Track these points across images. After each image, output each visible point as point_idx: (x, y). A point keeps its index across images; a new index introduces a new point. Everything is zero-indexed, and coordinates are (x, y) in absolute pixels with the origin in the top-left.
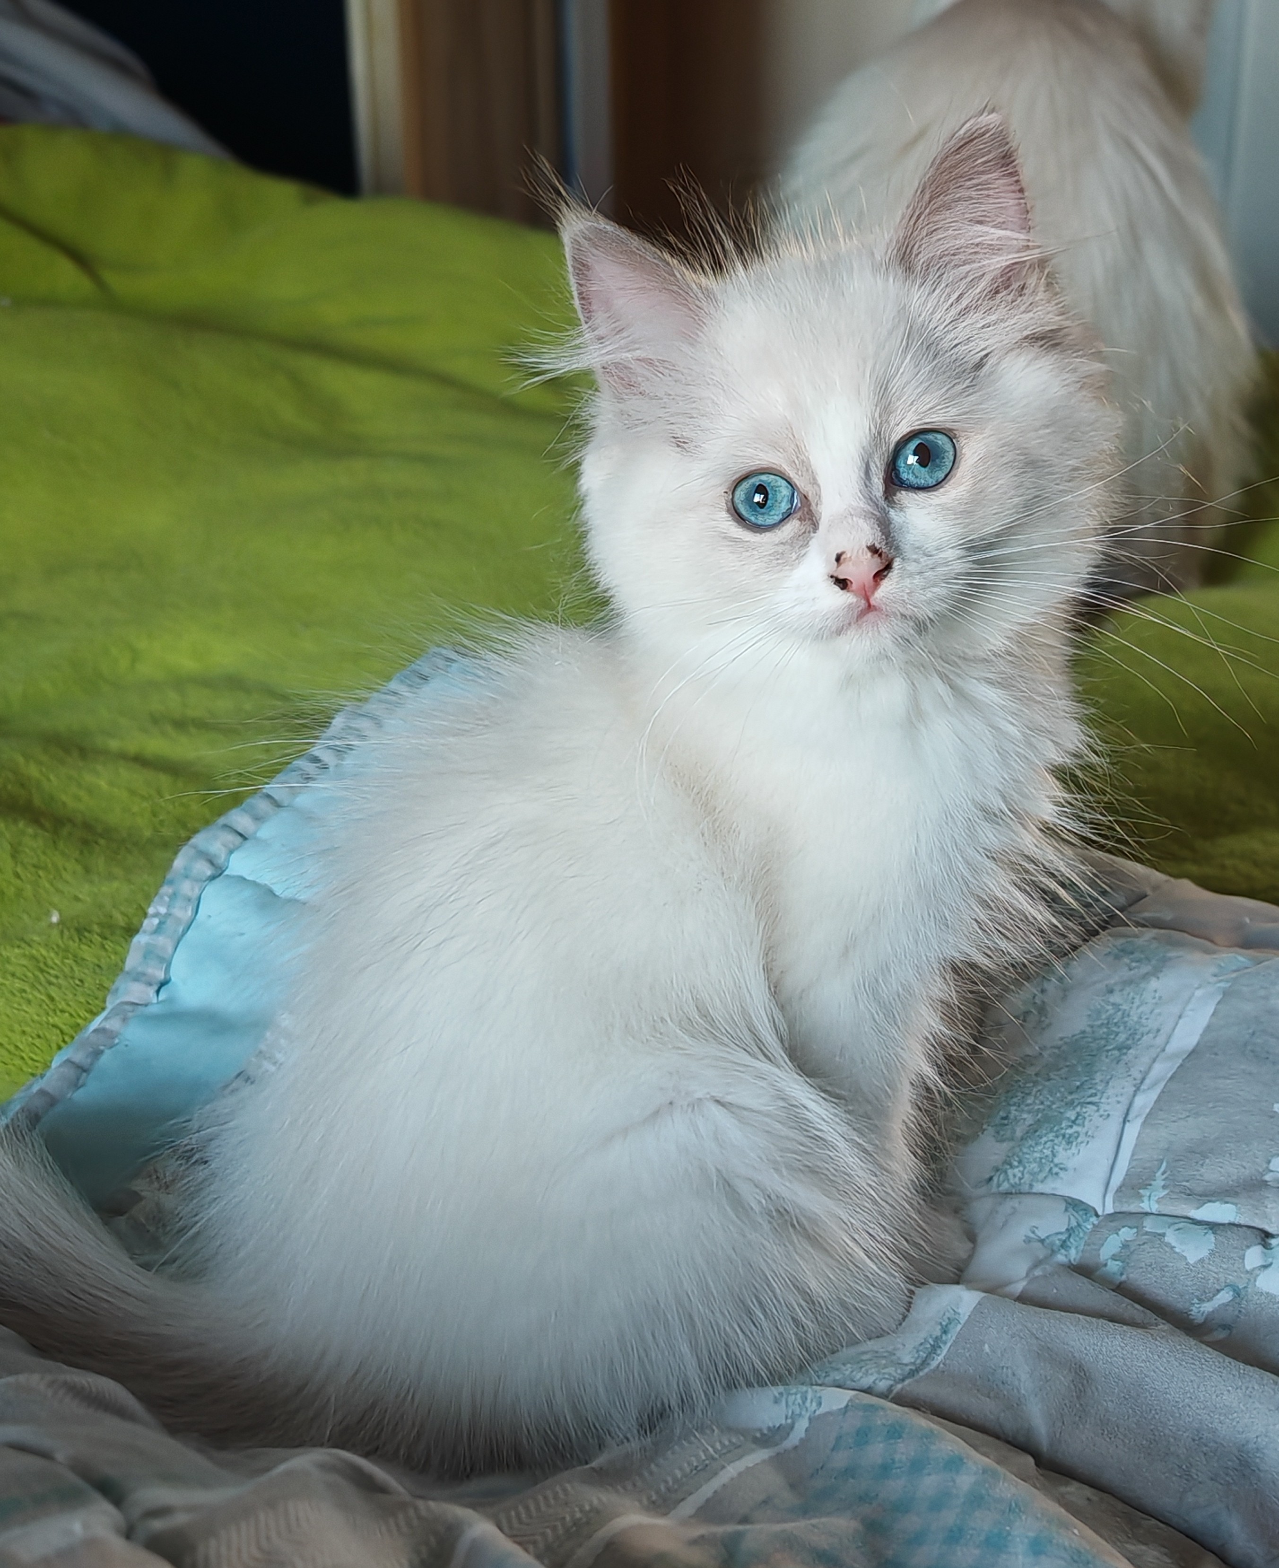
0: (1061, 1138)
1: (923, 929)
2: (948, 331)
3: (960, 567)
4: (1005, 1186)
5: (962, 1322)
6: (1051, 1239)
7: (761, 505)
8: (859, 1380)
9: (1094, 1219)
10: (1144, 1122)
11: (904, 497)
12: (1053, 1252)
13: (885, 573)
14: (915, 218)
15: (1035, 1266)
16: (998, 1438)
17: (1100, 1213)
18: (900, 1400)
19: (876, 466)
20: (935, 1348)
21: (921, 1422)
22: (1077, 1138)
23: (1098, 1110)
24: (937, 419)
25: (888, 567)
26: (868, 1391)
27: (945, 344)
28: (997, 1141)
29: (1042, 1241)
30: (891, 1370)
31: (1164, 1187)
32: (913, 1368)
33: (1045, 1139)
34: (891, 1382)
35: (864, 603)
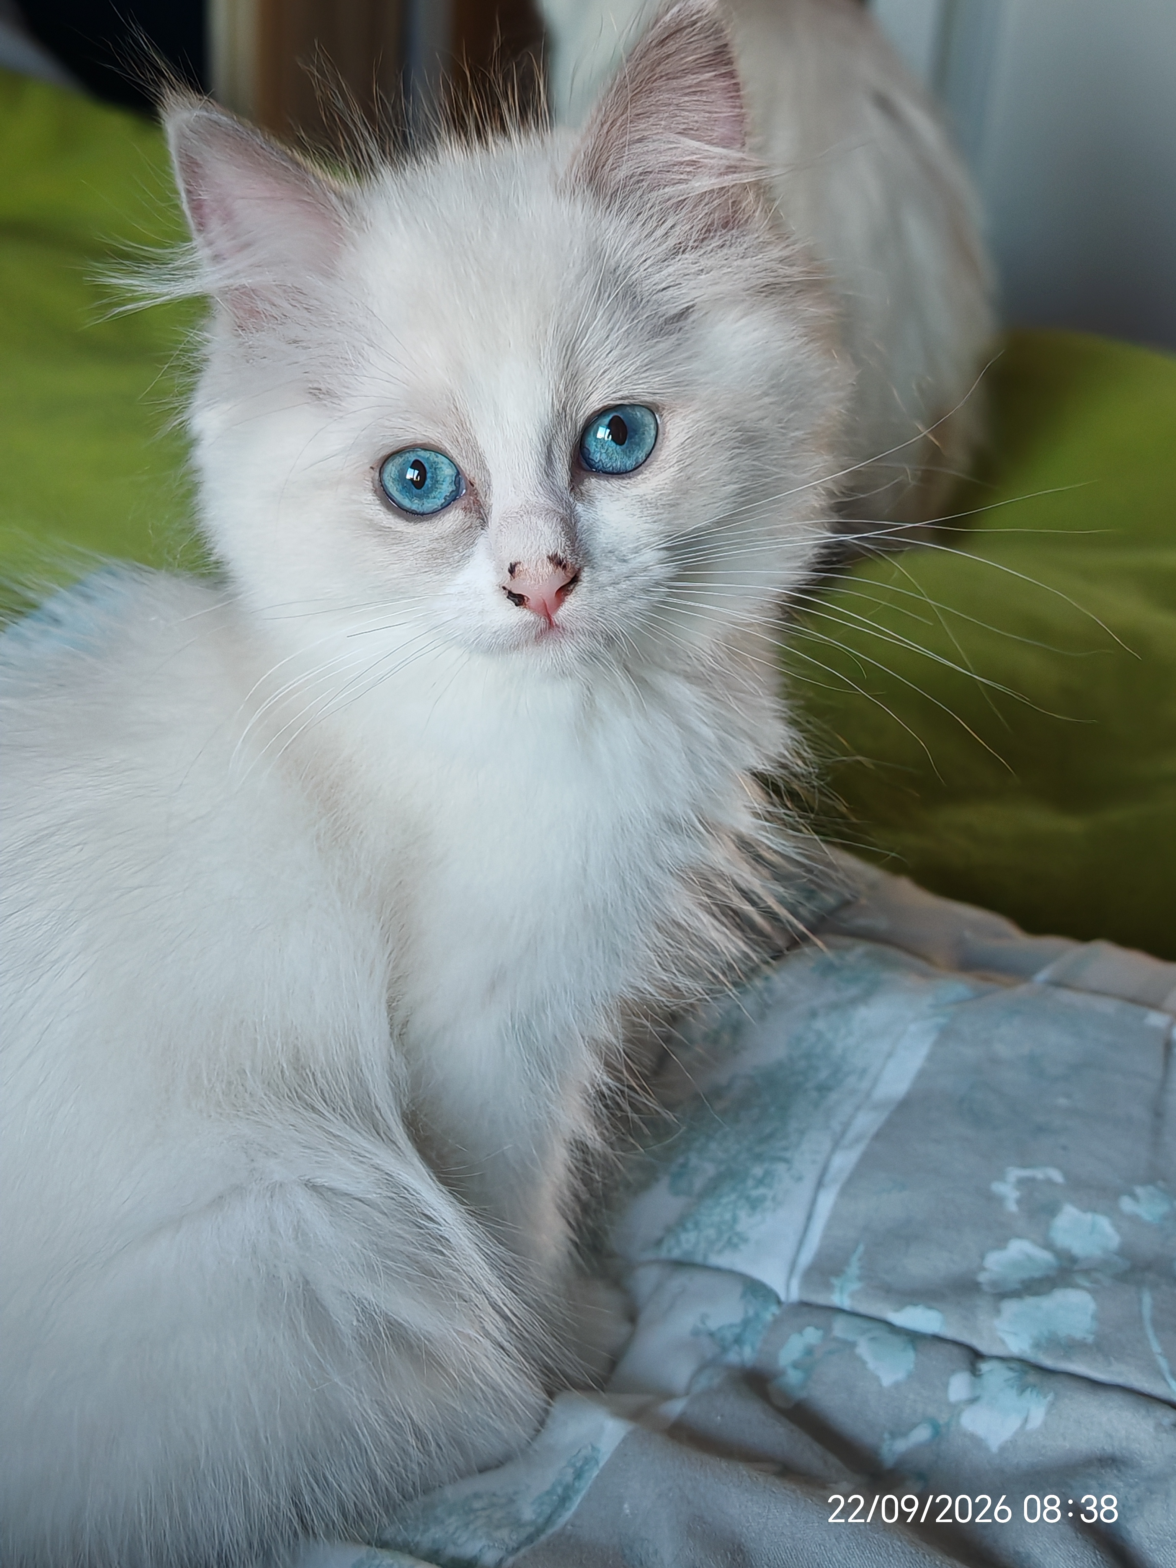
0: (744, 1200)
3: (660, 572)
4: (676, 1253)
5: (601, 1464)
6: (722, 1332)
7: (418, 484)
8: (463, 1545)
9: (774, 1309)
10: (842, 1189)
11: (594, 484)
12: (724, 1349)
13: (572, 587)
15: (701, 1370)
17: (783, 1297)
19: (560, 450)
20: (564, 1500)
22: (762, 1202)
23: (790, 1169)
25: (575, 580)
29: (711, 1335)
30: (505, 1533)
31: (860, 1278)
32: (532, 1529)
33: (725, 1199)
34: (502, 1554)
35: (542, 623)
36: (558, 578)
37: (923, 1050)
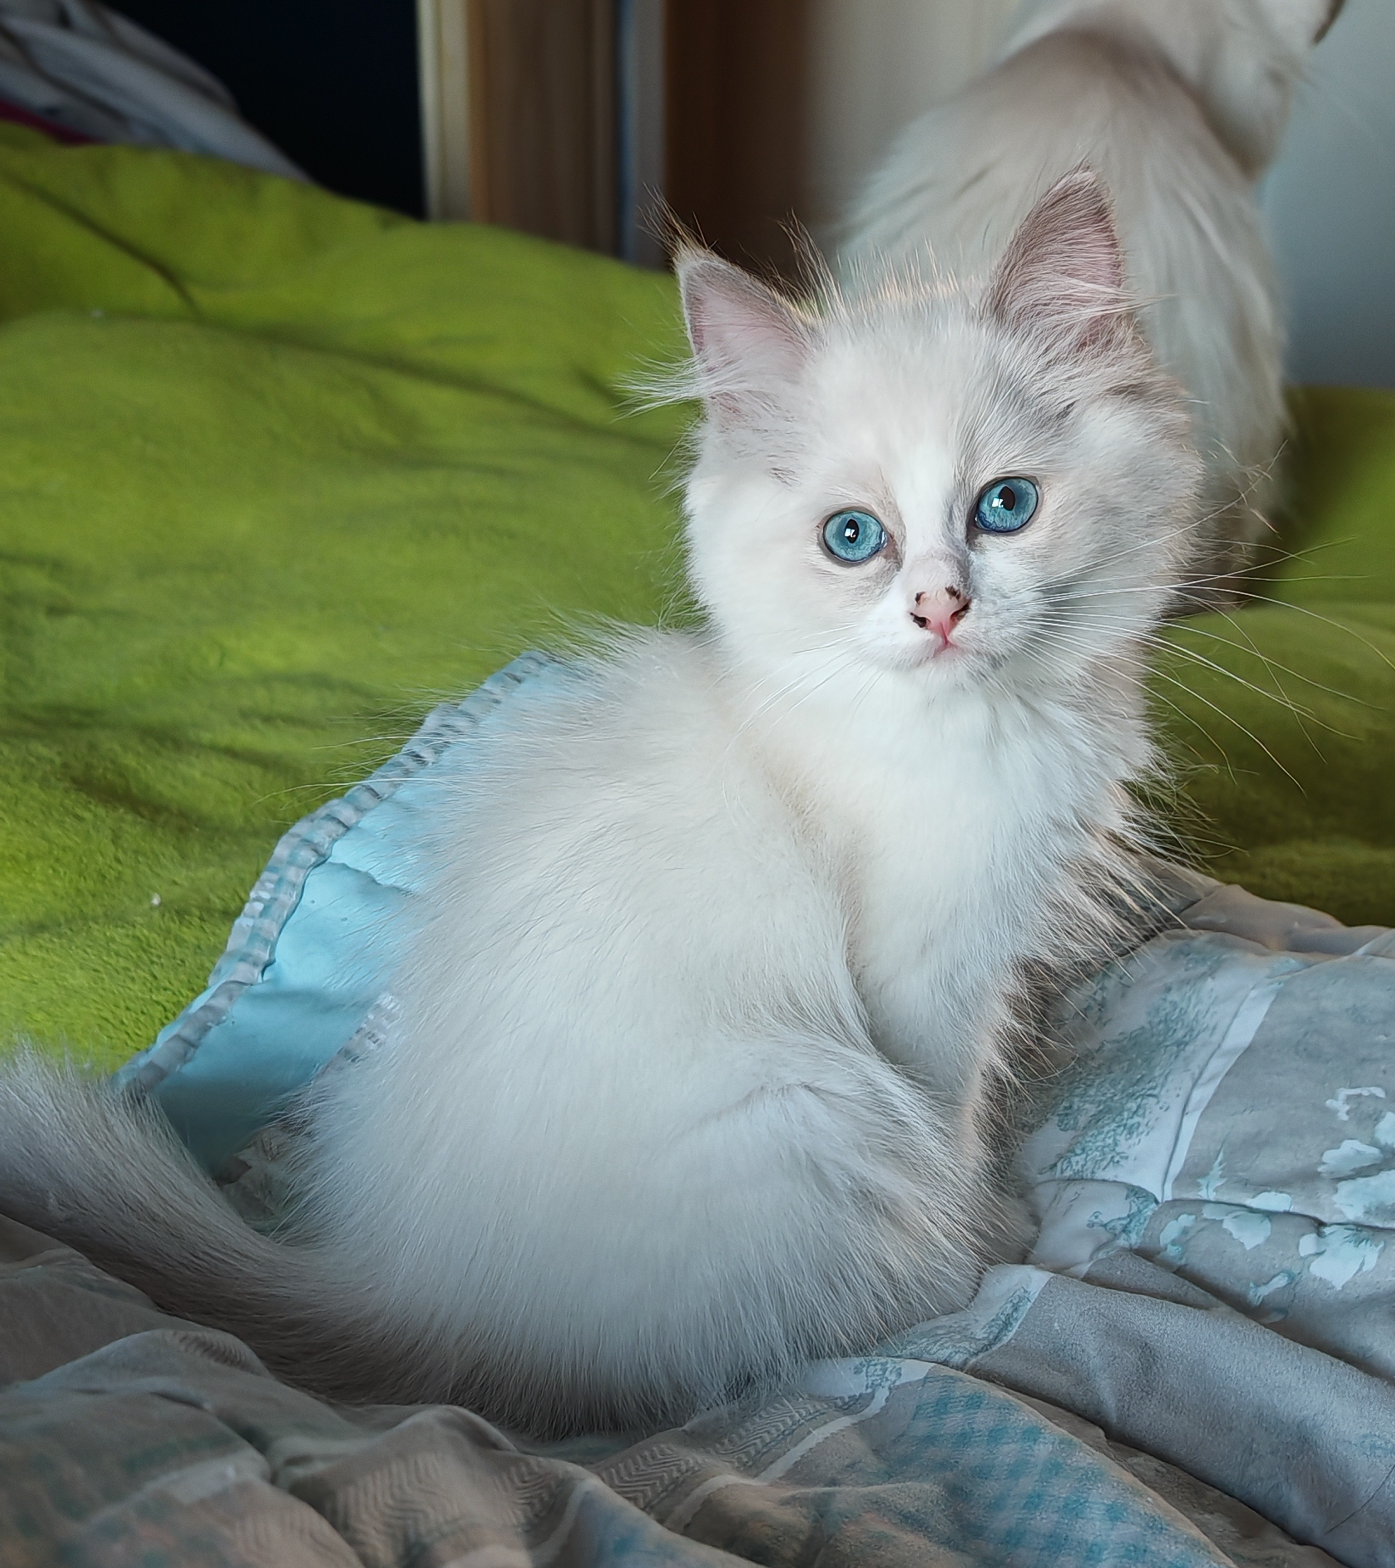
0: (1122, 1128)
1: (997, 930)
2: (1035, 380)
4: (1068, 1173)
5: (1032, 1299)
6: (1113, 1224)
7: (851, 540)
8: (935, 1353)
9: (1153, 1206)
10: (1202, 1114)
11: (985, 539)
12: (1116, 1236)
13: (963, 613)
14: (1010, 268)
15: (1098, 1249)
16: (1069, 1410)
17: (1159, 1199)
18: (975, 1372)
19: (960, 511)
20: (1007, 1325)
21: (999, 1394)
22: (1138, 1128)
23: (1158, 1102)
24: (1019, 467)
25: (966, 608)
26: (945, 1363)
27: (1034, 391)
28: (1061, 1130)
29: (1105, 1226)
30: (966, 1344)
31: (1222, 1176)
32: (986, 1342)
33: (1106, 1129)
34: (967, 1356)
35: (941, 640)
36: (950, 605)
37: (1265, 1008)
